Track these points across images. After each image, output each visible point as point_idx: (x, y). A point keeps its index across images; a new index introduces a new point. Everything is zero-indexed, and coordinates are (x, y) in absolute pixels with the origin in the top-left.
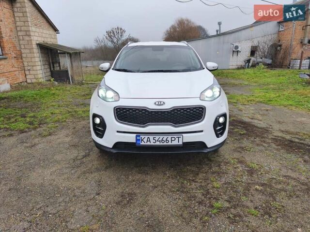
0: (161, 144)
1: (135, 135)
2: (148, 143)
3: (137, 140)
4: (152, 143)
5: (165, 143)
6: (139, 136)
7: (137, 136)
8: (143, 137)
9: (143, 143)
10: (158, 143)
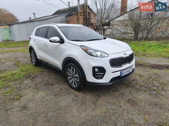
0: (128, 73)
1: (120, 72)
2: (125, 74)
3: (121, 74)
4: (126, 74)
5: (129, 72)
6: (122, 72)
7: (121, 72)
8: (123, 72)
9: (123, 75)
10: (127, 73)
